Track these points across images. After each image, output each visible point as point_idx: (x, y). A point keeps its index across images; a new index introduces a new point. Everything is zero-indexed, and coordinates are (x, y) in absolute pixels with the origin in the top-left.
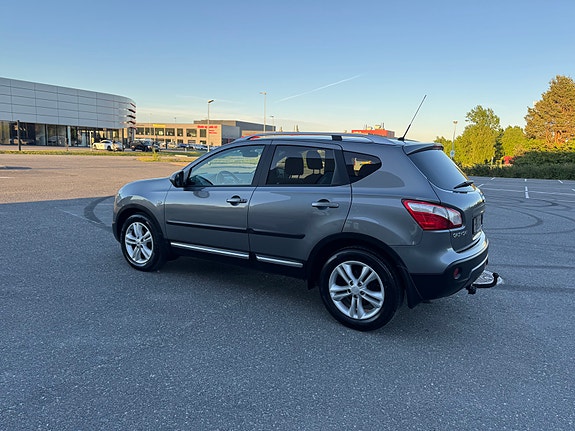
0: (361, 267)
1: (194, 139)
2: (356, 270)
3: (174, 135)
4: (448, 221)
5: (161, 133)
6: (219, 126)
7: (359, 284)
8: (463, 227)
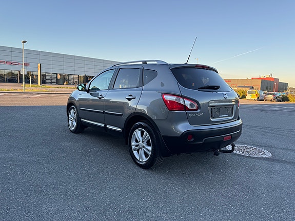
0: (144, 132)
2: (142, 133)
4: (184, 105)
7: (143, 142)
8: (199, 111)
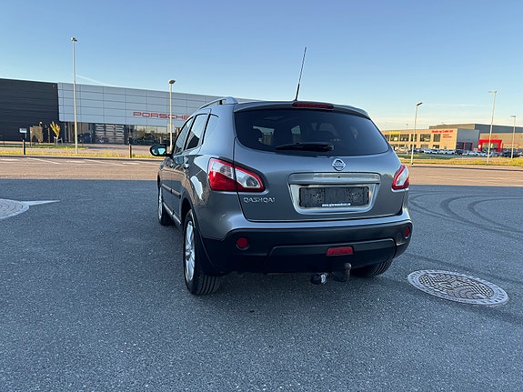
1: (427, 143)
3: (408, 140)
4: (235, 181)
5: (396, 139)
6: (455, 131)
